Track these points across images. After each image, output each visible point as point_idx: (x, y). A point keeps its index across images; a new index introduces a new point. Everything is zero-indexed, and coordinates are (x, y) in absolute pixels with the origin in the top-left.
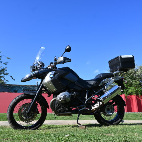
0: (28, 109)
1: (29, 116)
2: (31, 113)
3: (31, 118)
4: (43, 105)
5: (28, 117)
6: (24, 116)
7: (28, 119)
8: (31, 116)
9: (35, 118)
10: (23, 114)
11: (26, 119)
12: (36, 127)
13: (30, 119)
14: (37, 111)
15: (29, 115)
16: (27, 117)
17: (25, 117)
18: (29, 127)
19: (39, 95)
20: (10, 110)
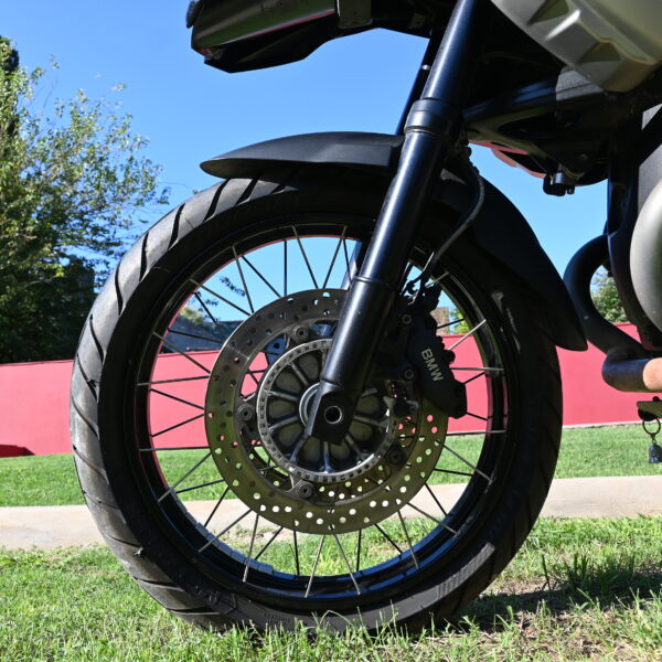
0: (319, 357)
1: (340, 451)
2: (366, 403)
3: (372, 473)
4: (498, 297)
5: (338, 465)
6: (285, 450)
7: (338, 486)
8: (368, 445)
9: (420, 467)
10: (265, 430)
11: (316, 485)
12: (453, 582)
13: (357, 480)
14: (437, 377)
15: (338, 435)
16: (317, 466)
17: (303, 462)
18: (363, 577)
19: (445, 175)
20: (91, 384)
